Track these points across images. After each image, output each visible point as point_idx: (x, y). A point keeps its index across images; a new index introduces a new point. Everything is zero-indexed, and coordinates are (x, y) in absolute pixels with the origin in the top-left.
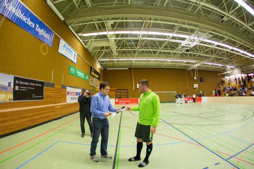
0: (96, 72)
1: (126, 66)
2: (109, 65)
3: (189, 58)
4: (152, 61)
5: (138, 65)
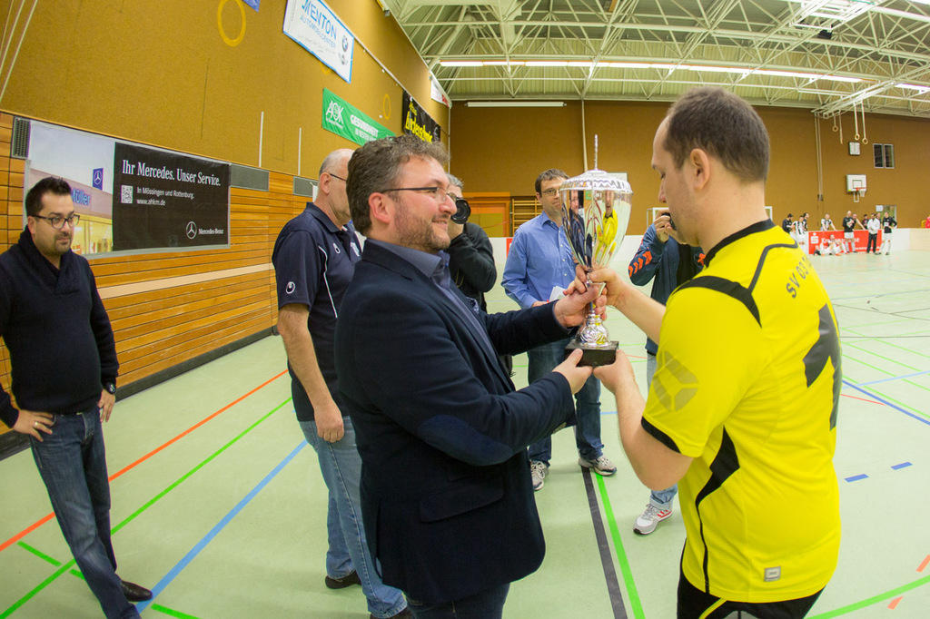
0: (423, 119)
3: (832, 66)
4: (670, 73)
5: (608, 91)
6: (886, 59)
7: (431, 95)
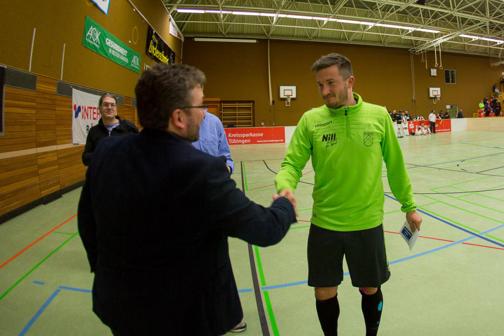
0: (162, 47)
1: (250, 34)
2: (200, 29)
3: (423, 23)
4: (325, 22)
5: (285, 34)
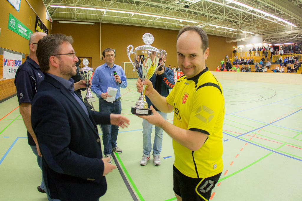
0: (42, 26)
1: (90, 20)
3: (188, 17)
4: (133, 15)
5: (110, 20)
6: (206, 16)
7: (46, 17)
